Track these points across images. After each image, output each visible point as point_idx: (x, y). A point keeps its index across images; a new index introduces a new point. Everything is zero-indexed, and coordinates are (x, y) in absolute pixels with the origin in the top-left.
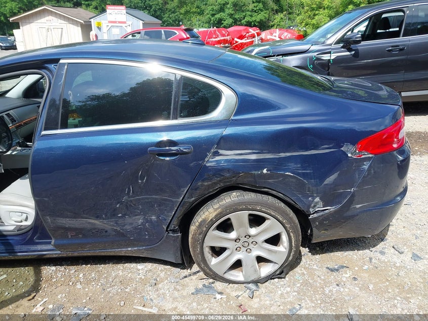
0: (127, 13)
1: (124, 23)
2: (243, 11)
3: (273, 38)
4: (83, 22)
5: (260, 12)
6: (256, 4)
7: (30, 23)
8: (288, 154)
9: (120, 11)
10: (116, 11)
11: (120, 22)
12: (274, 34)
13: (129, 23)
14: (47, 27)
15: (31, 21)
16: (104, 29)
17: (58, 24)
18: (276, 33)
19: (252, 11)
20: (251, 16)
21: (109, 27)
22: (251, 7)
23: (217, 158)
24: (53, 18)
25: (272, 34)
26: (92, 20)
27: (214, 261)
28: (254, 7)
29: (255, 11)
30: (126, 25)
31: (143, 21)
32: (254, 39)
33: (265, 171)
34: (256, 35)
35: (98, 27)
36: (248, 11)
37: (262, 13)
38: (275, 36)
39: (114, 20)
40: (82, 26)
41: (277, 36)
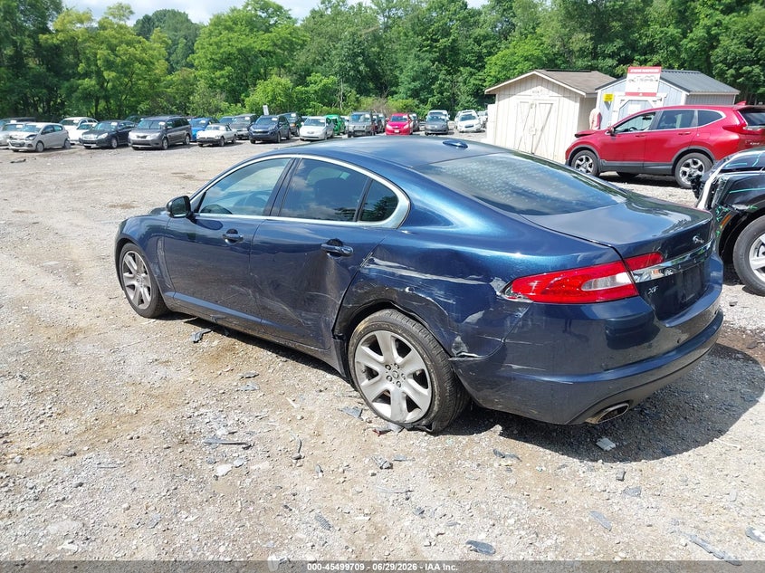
0: (661, 78)
1: (653, 95)
4: (584, 94)
7: (510, 96)
8: (435, 277)
9: (649, 75)
10: (643, 76)
11: (645, 94)
13: (661, 95)
14: (531, 102)
15: (512, 92)
16: (616, 105)
17: (547, 97)
21: (624, 103)
23: (372, 266)
24: (543, 88)
26: (599, 91)
27: (364, 382)
30: (654, 99)
31: (689, 91)
33: (407, 290)
35: (606, 103)
39: (636, 91)
40: (583, 101)
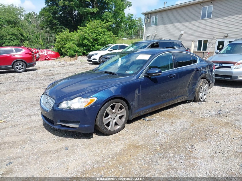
2: (2, 39)
3: (44, 54)
5: (14, 40)
6: (11, 36)
12: (43, 52)
18: (44, 51)
19: (9, 39)
20: (9, 42)
22: (8, 37)
25: (42, 52)
28: (10, 37)
29: (11, 40)
32: (36, 55)
34: (37, 52)
36: (6, 39)
37: (16, 41)
38: (44, 53)
41: (45, 53)
